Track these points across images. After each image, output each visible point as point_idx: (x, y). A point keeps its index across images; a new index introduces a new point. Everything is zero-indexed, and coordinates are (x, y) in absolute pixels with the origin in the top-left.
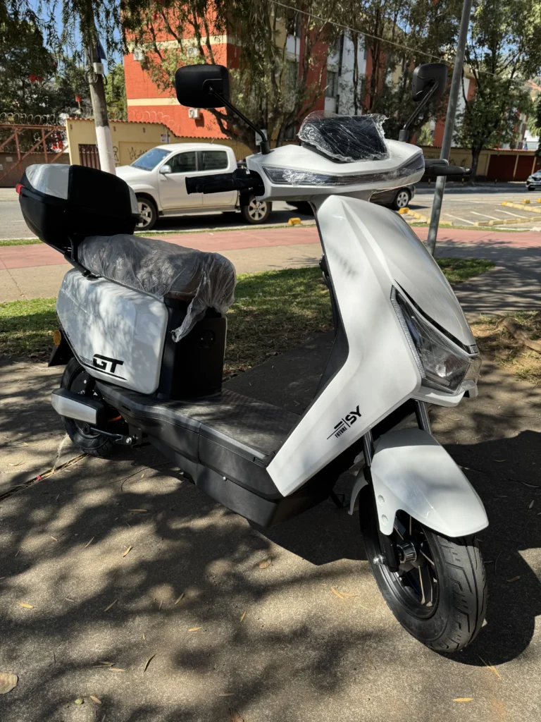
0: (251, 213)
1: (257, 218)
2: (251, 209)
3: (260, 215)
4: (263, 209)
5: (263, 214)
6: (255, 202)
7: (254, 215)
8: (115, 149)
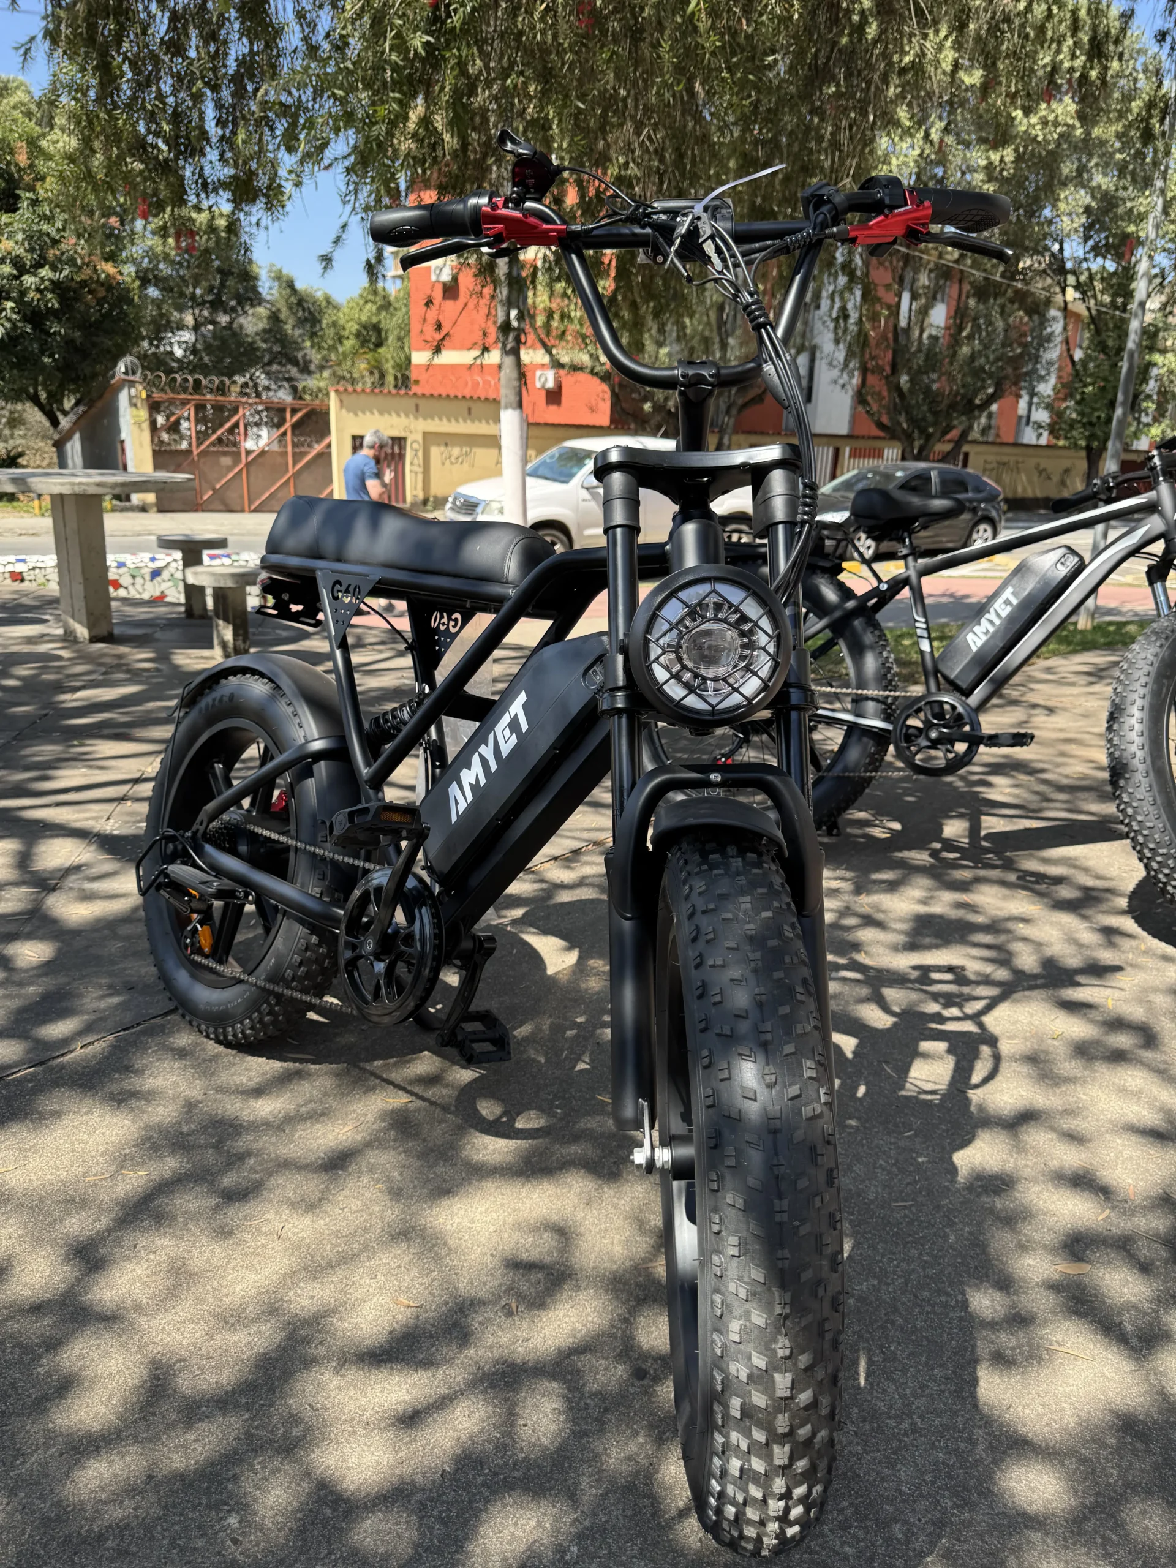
8: (415, 446)
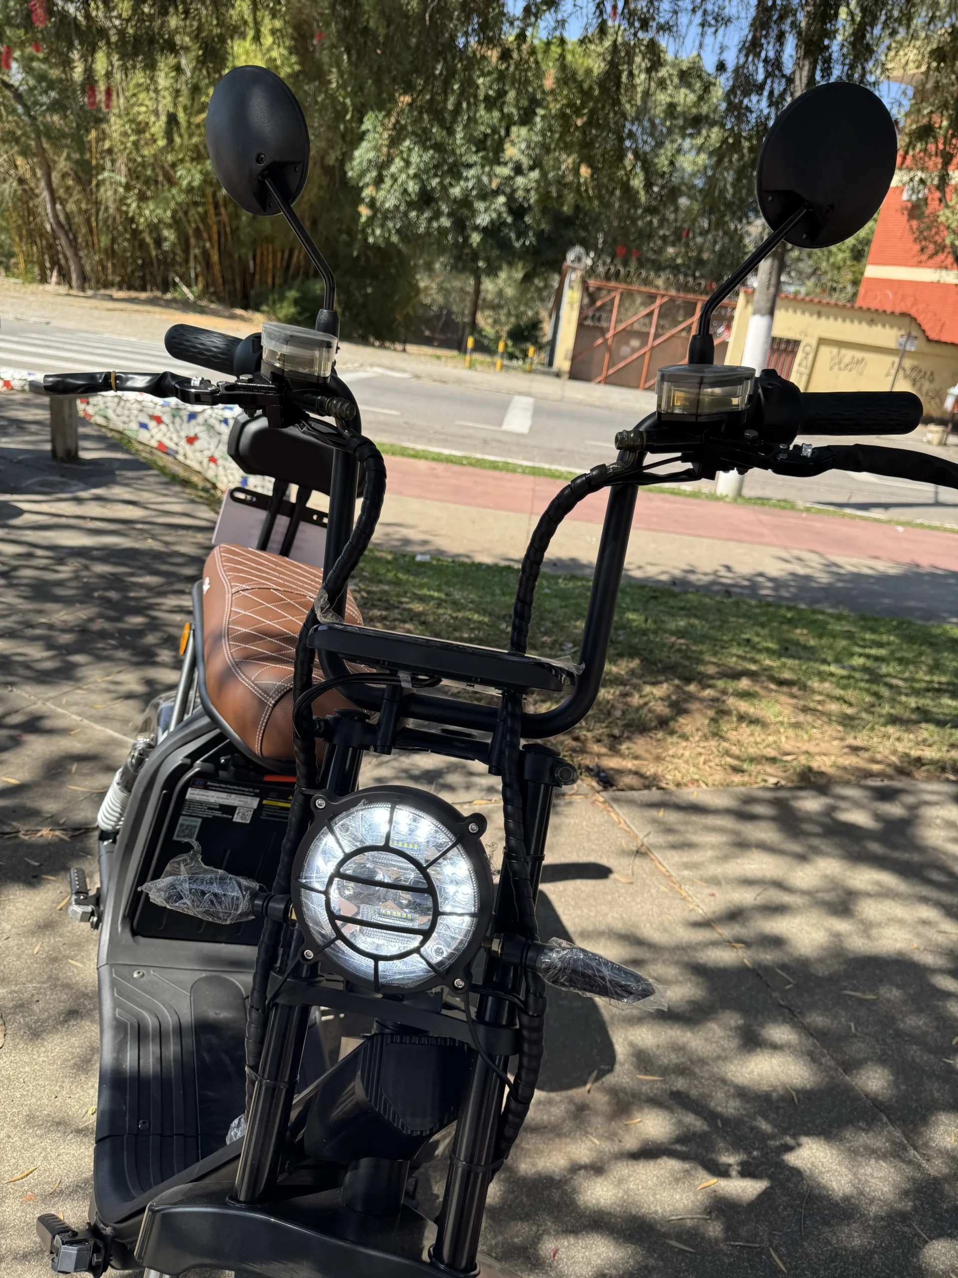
8: (808, 349)
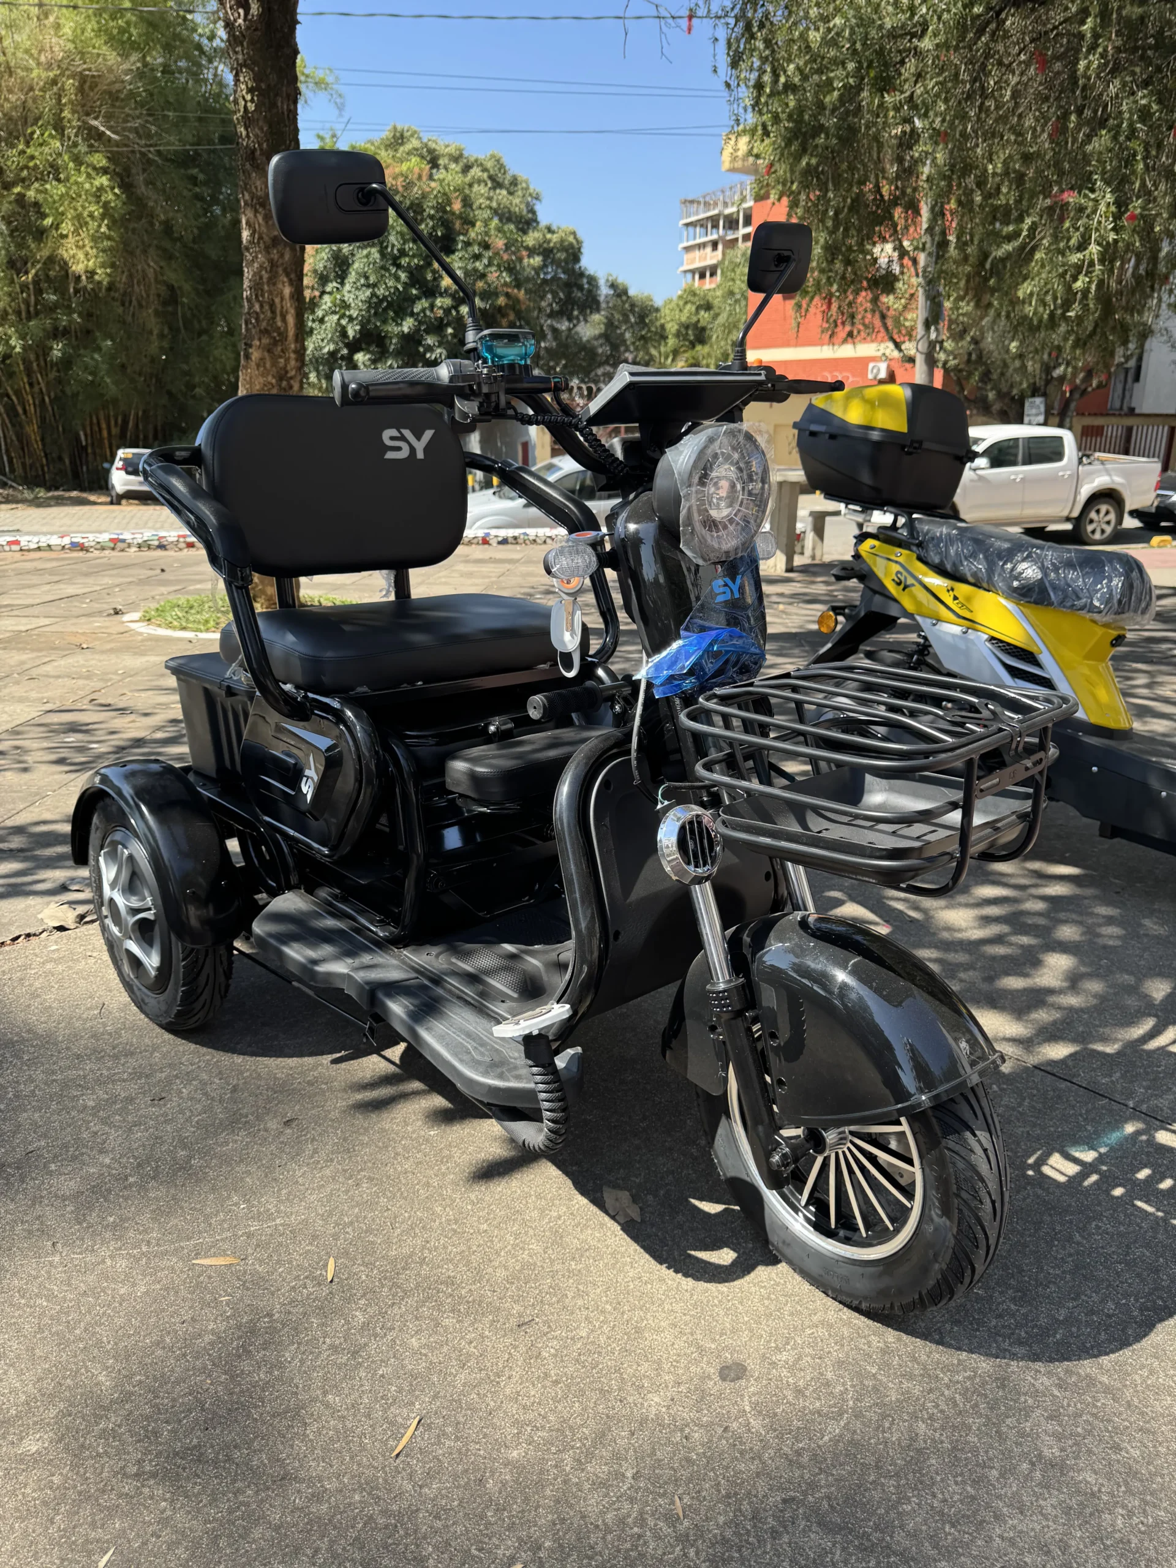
0: (1090, 528)
1: (1097, 536)
2: (1091, 521)
3: (1103, 531)
4: (1108, 523)
5: (1109, 530)
6: (1098, 511)
7: (1093, 532)
